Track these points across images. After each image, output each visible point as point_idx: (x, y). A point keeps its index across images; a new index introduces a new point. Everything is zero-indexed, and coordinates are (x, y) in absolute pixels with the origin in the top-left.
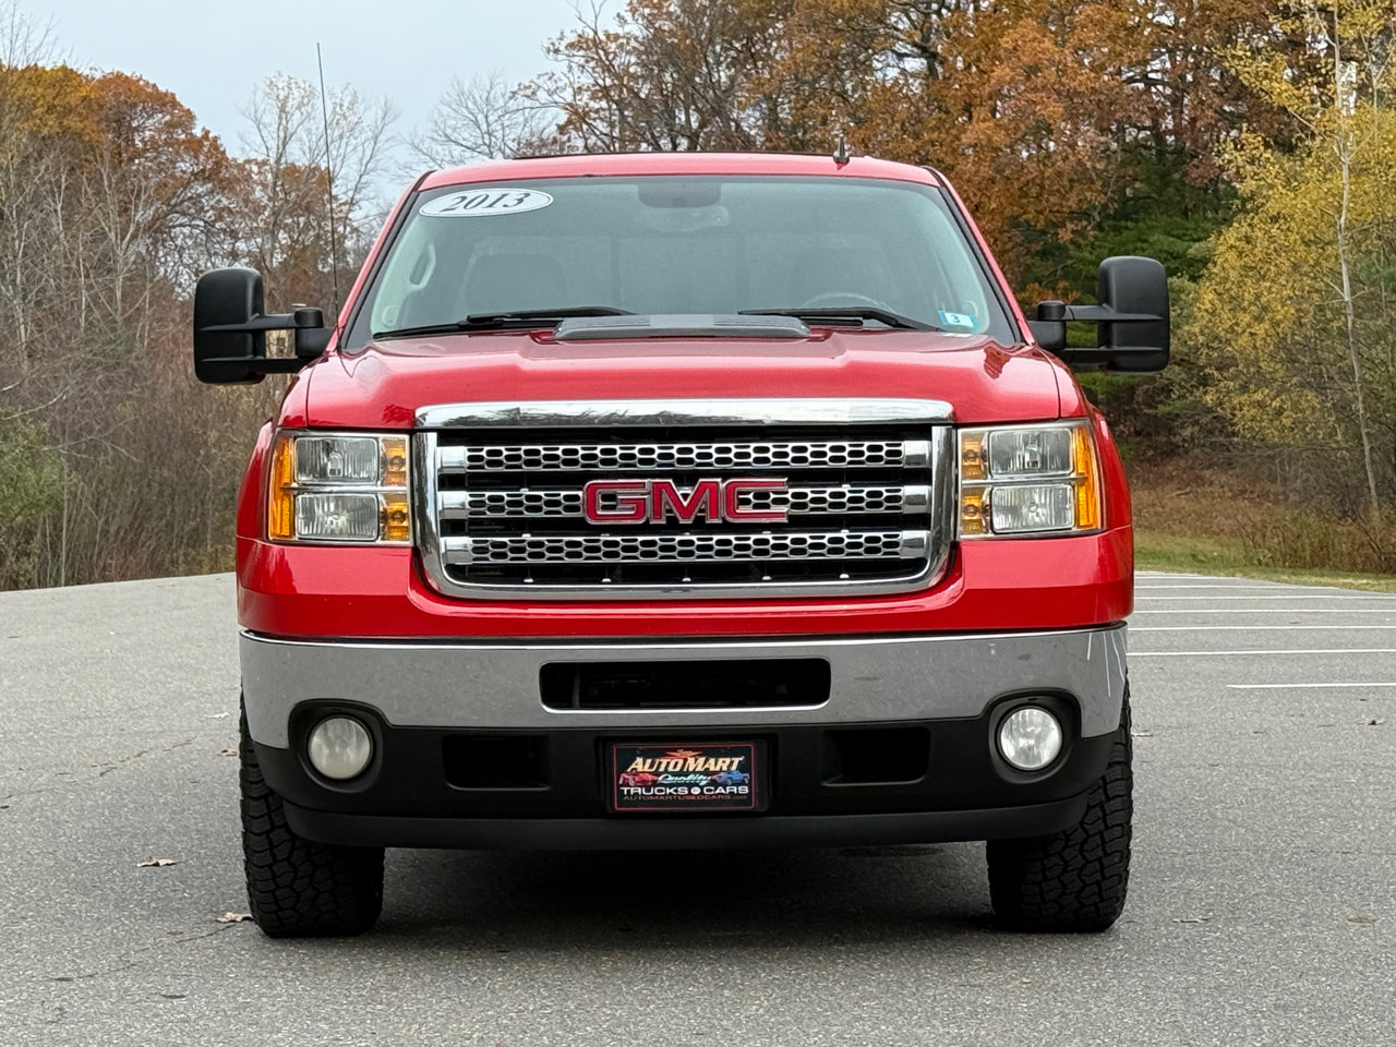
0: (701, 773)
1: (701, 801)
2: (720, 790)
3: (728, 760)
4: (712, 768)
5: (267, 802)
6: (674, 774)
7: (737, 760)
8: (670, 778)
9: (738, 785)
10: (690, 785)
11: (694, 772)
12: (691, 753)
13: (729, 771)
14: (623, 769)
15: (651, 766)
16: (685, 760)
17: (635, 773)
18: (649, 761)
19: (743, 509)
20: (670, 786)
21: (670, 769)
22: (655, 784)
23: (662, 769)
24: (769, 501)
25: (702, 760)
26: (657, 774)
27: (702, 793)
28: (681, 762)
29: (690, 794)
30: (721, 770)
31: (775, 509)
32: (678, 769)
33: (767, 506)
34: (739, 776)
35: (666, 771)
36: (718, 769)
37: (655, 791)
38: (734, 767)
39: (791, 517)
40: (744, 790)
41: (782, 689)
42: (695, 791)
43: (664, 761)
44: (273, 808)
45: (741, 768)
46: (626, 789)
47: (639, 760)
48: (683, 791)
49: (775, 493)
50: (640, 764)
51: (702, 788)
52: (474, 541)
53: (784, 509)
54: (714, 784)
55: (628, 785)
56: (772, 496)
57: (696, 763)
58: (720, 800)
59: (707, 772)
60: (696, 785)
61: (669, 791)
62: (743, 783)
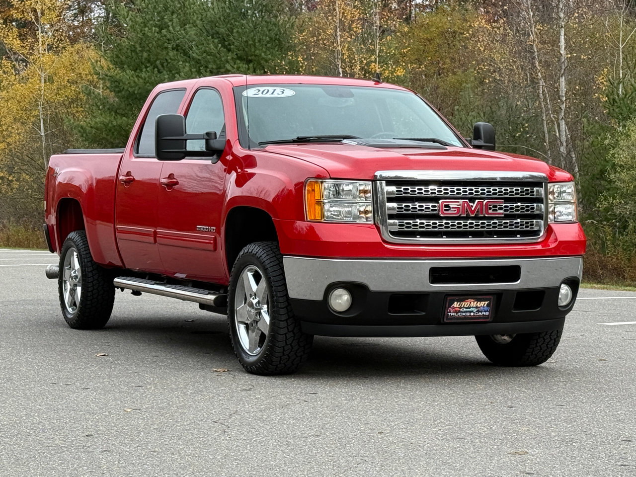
0: (474, 307)
1: (472, 318)
2: (480, 313)
3: (484, 302)
4: (479, 306)
5: (287, 322)
6: (466, 308)
7: (487, 303)
8: (465, 309)
9: (485, 312)
10: (471, 312)
11: (473, 307)
12: (472, 300)
13: (484, 307)
14: (449, 306)
15: (459, 305)
16: (471, 303)
17: (454, 308)
18: (459, 303)
19: (490, 211)
20: (464, 312)
21: (465, 306)
22: (459, 311)
23: (462, 306)
24: (497, 209)
25: (476, 302)
26: (460, 308)
27: (474, 315)
28: (469, 303)
29: (470, 315)
30: (481, 307)
31: (499, 211)
32: (468, 306)
33: (497, 210)
34: (486, 308)
35: (464, 307)
36: (480, 306)
37: (459, 314)
38: (485, 305)
39: (505, 214)
40: (487, 313)
41: (492, 277)
42: (472, 314)
43: (464, 303)
44: (289, 324)
45: (488, 305)
46: (449, 314)
47: (456, 303)
48: (468, 314)
49: (499, 206)
50: (456, 305)
51: (474, 313)
52: (399, 222)
53: (502, 211)
54: (478, 311)
55: (450, 312)
56: (498, 207)
57: (474, 304)
58: (479, 317)
59: (477, 307)
60: (472, 312)
61: (463, 314)
62: (487, 311)
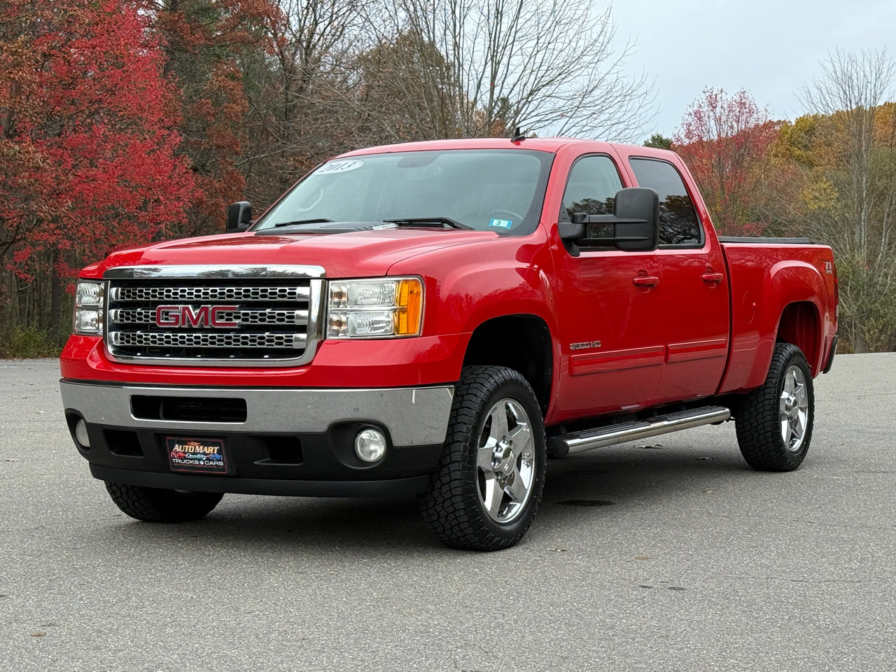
1: (203, 468)
2: (211, 463)
3: (212, 448)
4: (207, 452)
6: (192, 454)
7: (216, 448)
8: (190, 455)
9: (218, 461)
10: (199, 460)
11: (199, 453)
12: (197, 444)
13: (213, 454)
14: (171, 450)
15: (182, 449)
16: (195, 447)
17: (175, 452)
18: (181, 446)
20: (191, 459)
21: (190, 451)
22: (185, 458)
23: (186, 451)
25: (202, 447)
26: (185, 453)
27: (204, 464)
29: (199, 464)
30: (210, 453)
32: (193, 451)
34: (218, 456)
37: (185, 461)
38: (215, 452)
40: (221, 464)
43: (187, 447)
46: (174, 460)
47: (177, 446)
48: (196, 462)
50: (177, 448)
51: (204, 461)
54: (208, 459)
55: (175, 458)
57: (200, 449)
58: (211, 468)
59: (204, 454)
60: (202, 460)
61: (191, 462)
62: (220, 460)
